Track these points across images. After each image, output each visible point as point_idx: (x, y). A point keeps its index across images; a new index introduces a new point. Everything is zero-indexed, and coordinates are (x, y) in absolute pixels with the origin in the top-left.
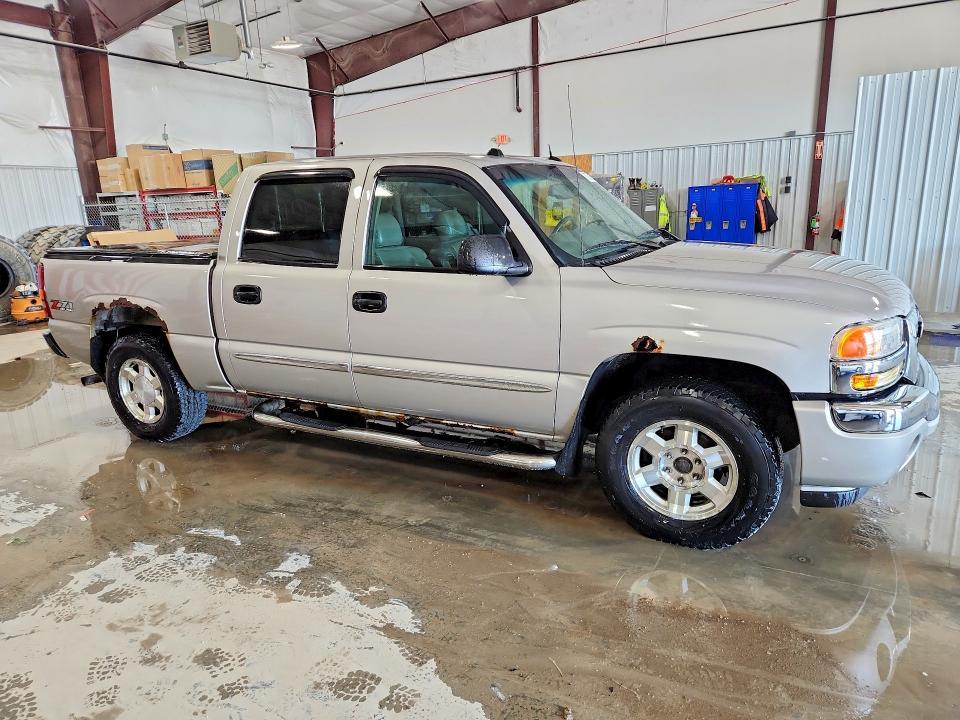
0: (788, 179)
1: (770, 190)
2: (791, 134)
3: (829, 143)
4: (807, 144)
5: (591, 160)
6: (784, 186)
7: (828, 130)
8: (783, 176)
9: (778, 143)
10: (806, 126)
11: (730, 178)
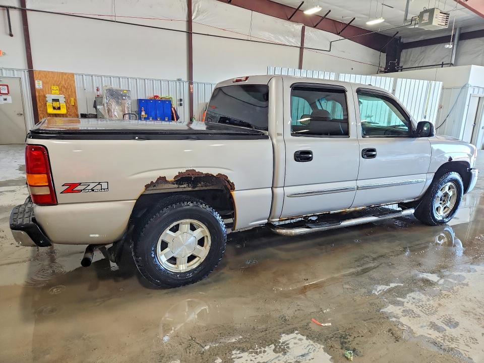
0: (181, 100)
1: (175, 104)
2: (179, 80)
3: (194, 86)
4: (186, 85)
5: (74, 77)
6: (179, 103)
7: (194, 80)
8: (178, 98)
9: (175, 83)
10: (185, 78)
11: (157, 97)
